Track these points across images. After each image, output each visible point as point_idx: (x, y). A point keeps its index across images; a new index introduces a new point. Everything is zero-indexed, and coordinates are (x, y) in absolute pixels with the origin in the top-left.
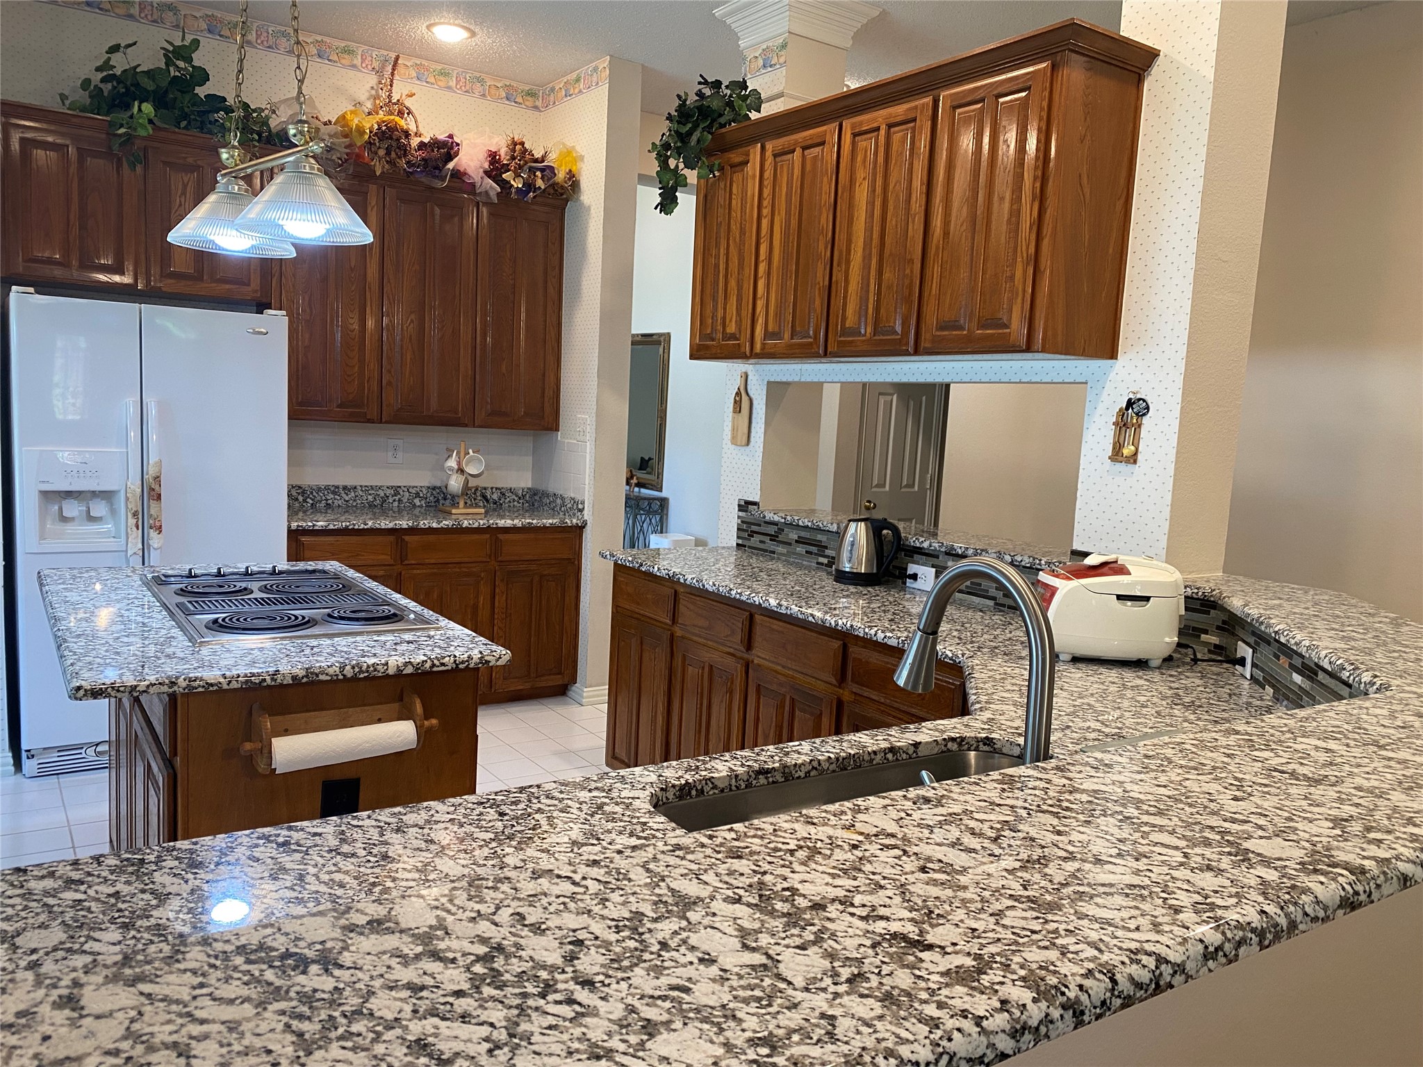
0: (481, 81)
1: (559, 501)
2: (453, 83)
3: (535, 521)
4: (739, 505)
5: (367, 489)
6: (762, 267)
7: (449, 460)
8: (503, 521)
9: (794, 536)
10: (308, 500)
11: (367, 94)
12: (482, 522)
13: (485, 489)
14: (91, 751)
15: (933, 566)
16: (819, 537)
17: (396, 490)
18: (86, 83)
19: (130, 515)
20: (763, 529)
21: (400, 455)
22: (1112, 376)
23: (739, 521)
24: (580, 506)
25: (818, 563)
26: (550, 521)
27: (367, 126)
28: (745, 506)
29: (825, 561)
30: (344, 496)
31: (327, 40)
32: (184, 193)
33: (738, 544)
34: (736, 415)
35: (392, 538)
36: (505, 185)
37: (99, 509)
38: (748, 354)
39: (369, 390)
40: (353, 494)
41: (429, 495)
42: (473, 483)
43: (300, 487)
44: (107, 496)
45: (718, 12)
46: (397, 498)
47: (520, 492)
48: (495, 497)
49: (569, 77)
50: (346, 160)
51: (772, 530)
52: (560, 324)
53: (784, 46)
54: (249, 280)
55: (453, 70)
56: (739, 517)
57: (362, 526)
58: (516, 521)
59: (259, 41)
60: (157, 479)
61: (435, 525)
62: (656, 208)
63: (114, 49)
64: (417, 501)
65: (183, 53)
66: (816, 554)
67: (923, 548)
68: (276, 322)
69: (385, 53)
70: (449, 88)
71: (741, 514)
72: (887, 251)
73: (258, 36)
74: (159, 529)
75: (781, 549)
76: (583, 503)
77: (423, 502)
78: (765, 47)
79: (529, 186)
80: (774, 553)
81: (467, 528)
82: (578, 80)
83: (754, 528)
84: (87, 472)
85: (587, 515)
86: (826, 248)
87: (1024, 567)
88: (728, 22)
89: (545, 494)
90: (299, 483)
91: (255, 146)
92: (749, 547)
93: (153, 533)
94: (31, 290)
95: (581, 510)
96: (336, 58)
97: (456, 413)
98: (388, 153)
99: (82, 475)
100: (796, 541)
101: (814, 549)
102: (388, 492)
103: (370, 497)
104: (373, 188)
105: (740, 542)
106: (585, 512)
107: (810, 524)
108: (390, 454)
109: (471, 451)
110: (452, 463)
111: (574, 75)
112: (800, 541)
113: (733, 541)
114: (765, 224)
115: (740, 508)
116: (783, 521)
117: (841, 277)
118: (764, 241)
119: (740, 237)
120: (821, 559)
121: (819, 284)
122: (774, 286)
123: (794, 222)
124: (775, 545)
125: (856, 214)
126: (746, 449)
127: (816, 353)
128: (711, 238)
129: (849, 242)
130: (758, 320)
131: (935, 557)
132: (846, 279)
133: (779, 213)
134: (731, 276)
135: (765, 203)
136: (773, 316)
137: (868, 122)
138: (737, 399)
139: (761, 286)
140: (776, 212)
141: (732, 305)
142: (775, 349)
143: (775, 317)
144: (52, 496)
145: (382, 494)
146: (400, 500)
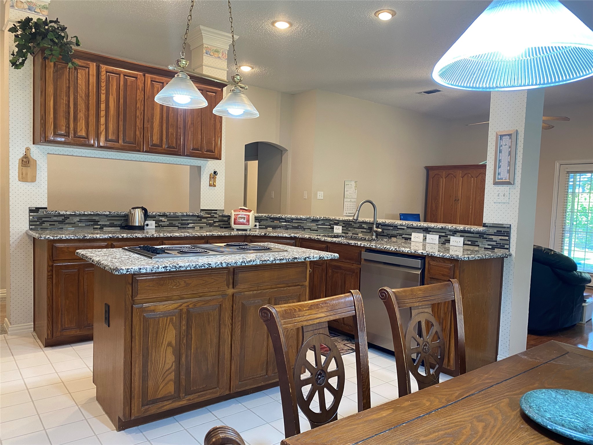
9: (78, 219)
15: (153, 220)
16: (94, 218)
20: (52, 219)
22: (207, 165)
23: (31, 217)
25: (93, 228)
28: (35, 210)
29: (99, 227)
34: (24, 168)
51: (60, 219)
56: (30, 216)
66: (92, 225)
67: (153, 215)
71: (32, 214)
75: (67, 226)
78: (29, 1)
80: (62, 228)
83: (44, 219)
87: (191, 216)
92: (40, 228)
100: (78, 222)
101: (92, 223)
105: (33, 227)
107: (92, 213)
112: (80, 221)
113: (26, 226)
114: (103, 97)
115: (31, 211)
116: (74, 213)
117: (149, 126)
118: (103, 103)
119: (85, 97)
120: (96, 227)
121: (138, 126)
122: (111, 122)
123: (121, 101)
124: (63, 225)
125: (155, 107)
126: (33, 184)
127: (138, 150)
128: (62, 92)
129: (153, 115)
130: (101, 133)
131: (155, 217)
132: (152, 128)
133: (112, 95)
134: (80, 112)
135: (103, 88)
136: (111, 134)
137: (158, 79)
138: (24, 160)
139: (103, 120)
140: (111, 94)
141: (82, 124)
142: (113, 146)
143: (113, 134)
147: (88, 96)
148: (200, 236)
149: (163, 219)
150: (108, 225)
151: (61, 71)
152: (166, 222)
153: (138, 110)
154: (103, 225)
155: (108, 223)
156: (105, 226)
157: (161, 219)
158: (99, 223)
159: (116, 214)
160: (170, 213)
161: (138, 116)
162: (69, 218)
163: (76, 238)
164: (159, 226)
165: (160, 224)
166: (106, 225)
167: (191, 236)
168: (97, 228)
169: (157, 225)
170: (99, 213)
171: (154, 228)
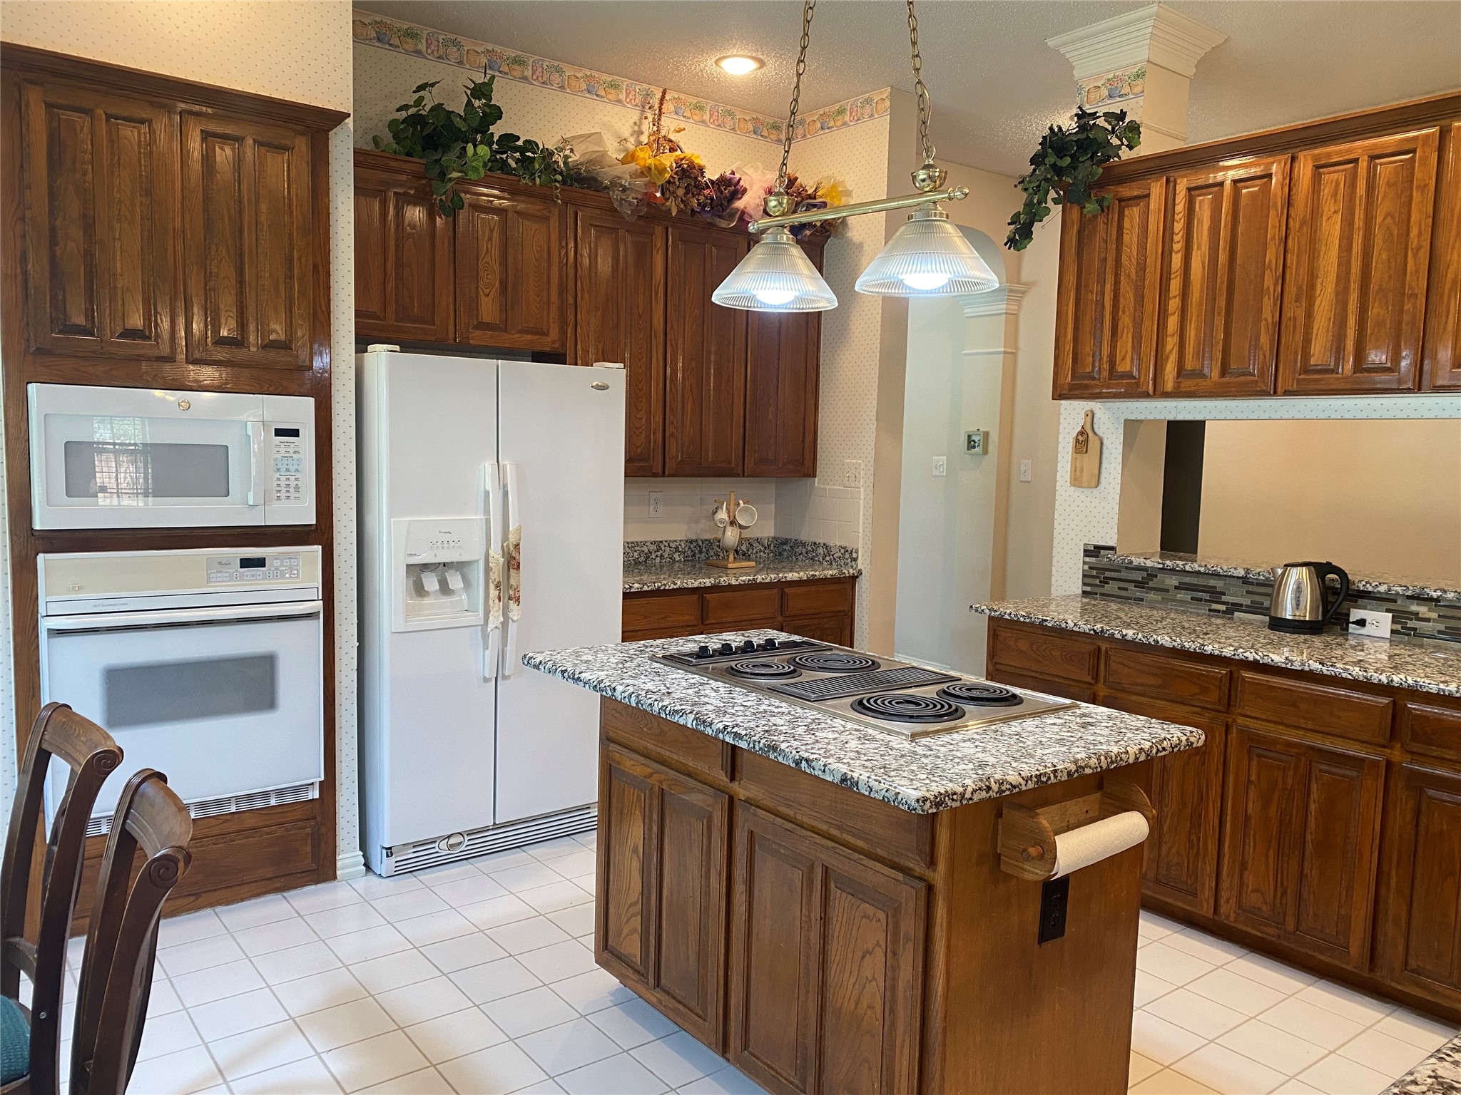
0: (731, 114)
1: (821, 551)
2: (706, 117)
3: (817, 573)
4: (1085, 551)
5: (633, 546)
6: (1174, 304)
7: (720, 511)
8: (790, 574)
9: (1173, 581)
11: (630, 130)
12: (773, 576)
14: (443, 845)
15: (1388, 611)
16: (1212, 582)
17: (658, 544)
18: (393, 124)
19: (492, 586)
20: (1123, 575)
21: (660, 508)
23: (1086, 567)
24: (854, 555)
25: (1210, 610)
26: (831, 572)
27: (668, 164)
28: (1093, 551)
29: (1223, 608)
31: (595, 74)
33: (1084, 592)
34: (1079, 456)
35: (695, 597)
37: (456, 580)
38: (1151, 392)
39: (655, 441)
41: (687, 549)
42: (746, 534)
44: (460, 566)
45: (1051, 43)
46: (659, 553)
47: (765, 542)
48: (744, 548)
49: (827, 109)
51: (1138, 576)
52: (818, 366)
53: (1140, 75)
54: (548, 330)
55: (707, 103)
56: (1084, 563)
57: (672, 586)
58: (802, 574)
59: (535, 77)
60: (517, 546)
61: (734, 582)
62: (1006, 244)
63: (422, 88)
64: (676, 556)
65: (481, 91)
66: (1206, 600)
67: (1379, 592)
68: (614, 374)
69: (647, 87)
70: (703, 122)
71: (1087, 559)
72: (1374, 286)
73: (534, 72)
74: (518, 600)
75: (1151, 596)
76: (857, 552)
77: (682, 556)
78: (1111, 76)
80: (1142, 600)
81: (761, 583)
82: (841, 112)
83: (1108, 574)
84: (450, 542)
85: (861, 564)
86: (1276, 284)
88: (1062, 51)
89: (797, 543)
91: (557, 188)
92: (1101, 594)
93: (512, 604)
94: (397, 348)
95: (855, 560)
96: (603, 93)
97: (730, 463)
99: (446, 545)
100: (1176, 587)
101: (1206, 596)
102: (652, 547)
103: (635, 554)
104: (659, 230)
105: (1088, 589)
106: (859, 561)
107: (1202, 569)
108: (652, 507)
109: (741, 502)
110: (722, 515)
111: (836, 107)
112: (1182, 587)
113: (1076, 586)
114: (1177, 260)
115: (1087, 553)
116: (1161, 566)
117: (1301, 313)
118: (1176, 277)
119: (1137, 273)
120: (1215, 606)
121: (1266, 320)
122: (1193, 323)
123: (1223, 257)
124: (1143, 592)
125: (1323, 248)
126: (1095, 491)
127: (1264, 391)
128: (1090, 274)
129: (1312, 276)
130: (1168, 358)
131: (1395, 601)
132: (1309, 315)
133: (1199, 248)
134: (1124, 313)
135: (1176, 238)
136: (1191, 354)
137: (1339, 153)
138: (1081, 438)
139: (1172, 323)
140: (1195, 247)
141: (1126, 343)
142: (1196, 388)
143: (1195, 355)
144: (417, 571)
145: (646, 551)
146: (661, 556)
147: (1142, 268)
148: (1361, 678)
149: (1422, 610)
150: (1247, 606)
151: (1090, 227)
152: (1434, 620)
153: (1267, 272)
154: (1233, 604)
155: (1246, 601)
156: (1238, 607)
157: (1414, 608)
158: (1224, 598)
159: (1262, 577)
160: (1445, 592)
161: (1268, 288)
162: (1156, 576)
163: (1027, 620)
164: (1405, 630)
165: (1410, 624)
166: (1241, 605)
167: (1325, 672)
168: (1219, 611)
169: (1398, 627)
170: (1219, 570)
171: (1388, 635)
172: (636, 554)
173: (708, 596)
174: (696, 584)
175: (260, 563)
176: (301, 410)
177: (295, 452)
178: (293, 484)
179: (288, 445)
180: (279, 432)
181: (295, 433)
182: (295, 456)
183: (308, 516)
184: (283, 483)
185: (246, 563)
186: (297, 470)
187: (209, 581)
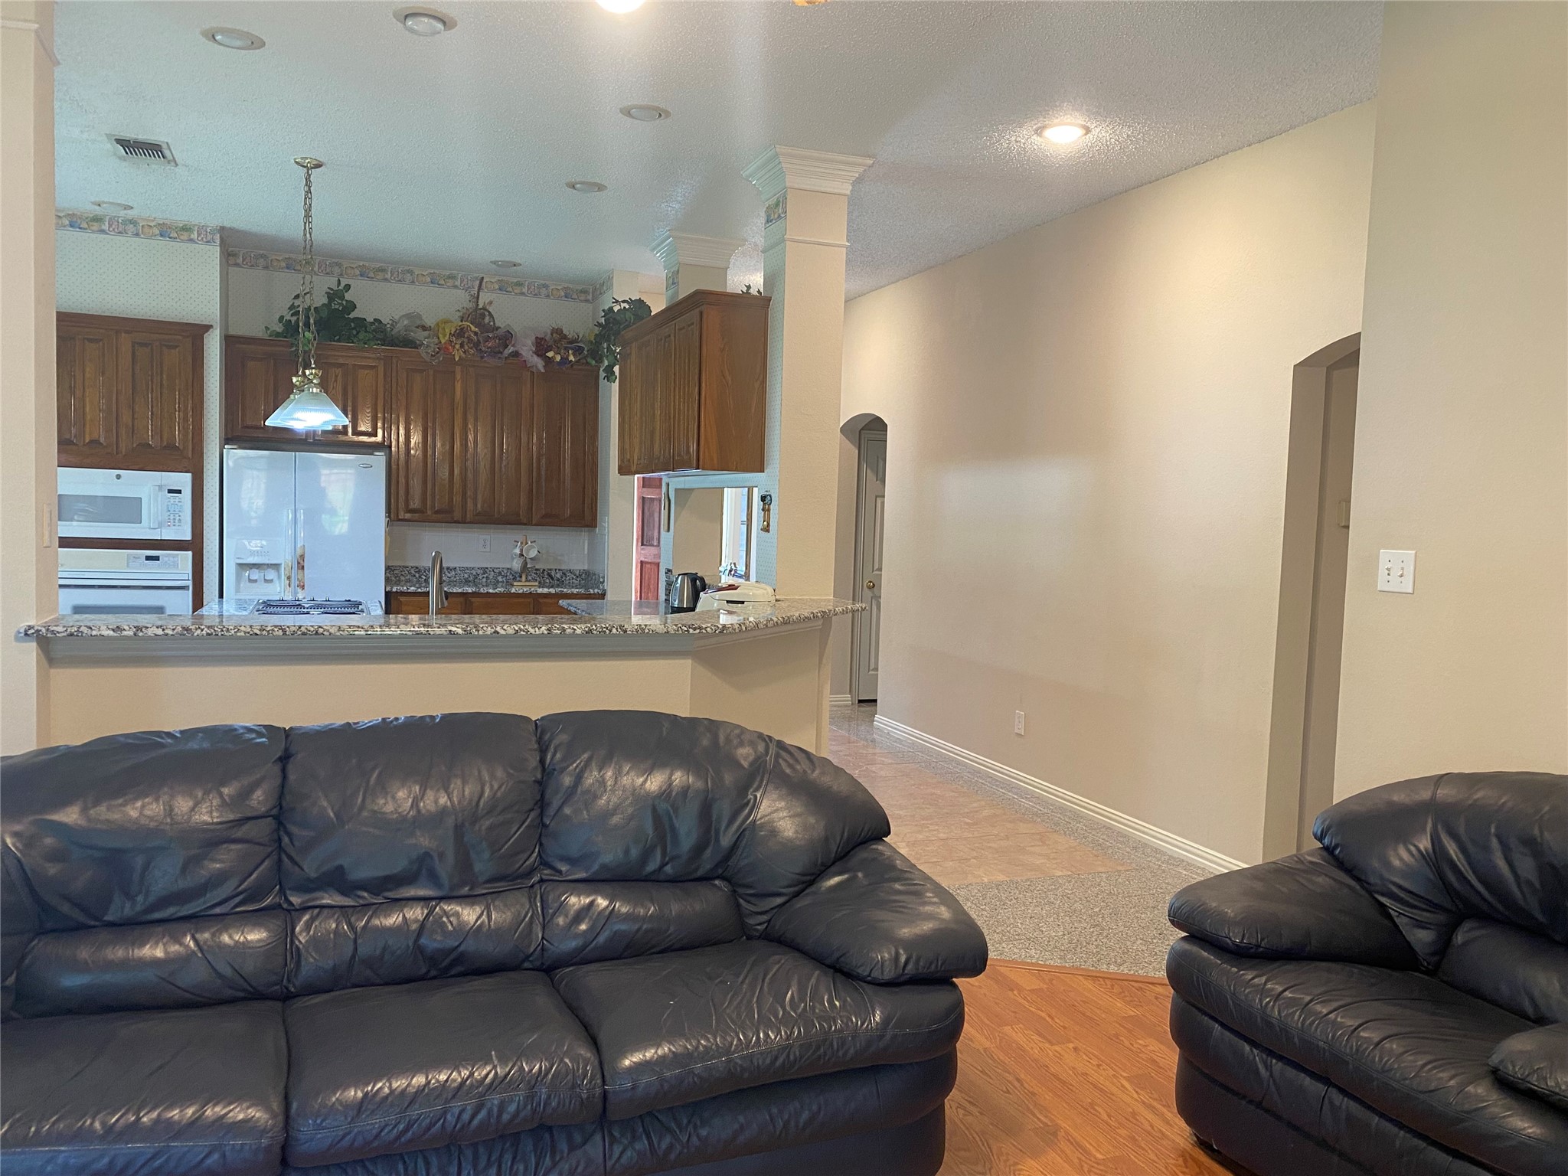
0: (547, 286)
1: (594, 578)
2: (526, 290)
5: (463, 570)
7: (515, 548)
10: (423, 576)
12: (525, 590)
13: (551, 570)
17: (485, 570)
18: (281, 319)
19: (286, 579)
21: (488, 546)
22: (761, 481)
30: (447, 573)
31: (438, 272)
32: (336, 381)
35: (461, 599)
36: (549, 361)
37: (271, 574)
39: (456, 502)
40: (453, 573)
41: (508, 574)
43: (417, 568)
44: (276, 567)
47: (578, 572)
48: (558, 576)
50: (438, 353)
52: (596, 452)
54: (376, 433)
55: (526, 281)
59: (393, 278)
60: (302, 557)
63: (297, 297)
64: (500, 578)
65: (340, 293)
68: (377, 459)
69: (477, 275)
73: (393, 275)
74: (303, 587)
76: (604, 578)
79: (564, 360)
81: (514, 593)
84: (263, 552)
85: (607, 586)
90: (417, 565)
93: (299, 590)
94: (238, 446)
96: (443, 282)
97: (520, 516)
98: (462, 345)
99: (260, 554)
102: (479, 571)
104: (458, 368)
106: (605, 584)
108: (481, 545)
109: (529, 542)
110: (517, 551)
144: (243, 566)
145: (475, 573)
146: (487, 577)
172: (466, 576)
173: (473, 600)
174: (460, 590)
175: (157, 558)
176: (183, 480)
177: (179, 502)
178: (178, 518)
179: (175, 498)
180: (170, 491)
181: (179, 492)
182: (180, 504)
183: (187, 536)
184: (172, 517)
185: (148, 558)
186: (180, 511)
187: (128, 566)
